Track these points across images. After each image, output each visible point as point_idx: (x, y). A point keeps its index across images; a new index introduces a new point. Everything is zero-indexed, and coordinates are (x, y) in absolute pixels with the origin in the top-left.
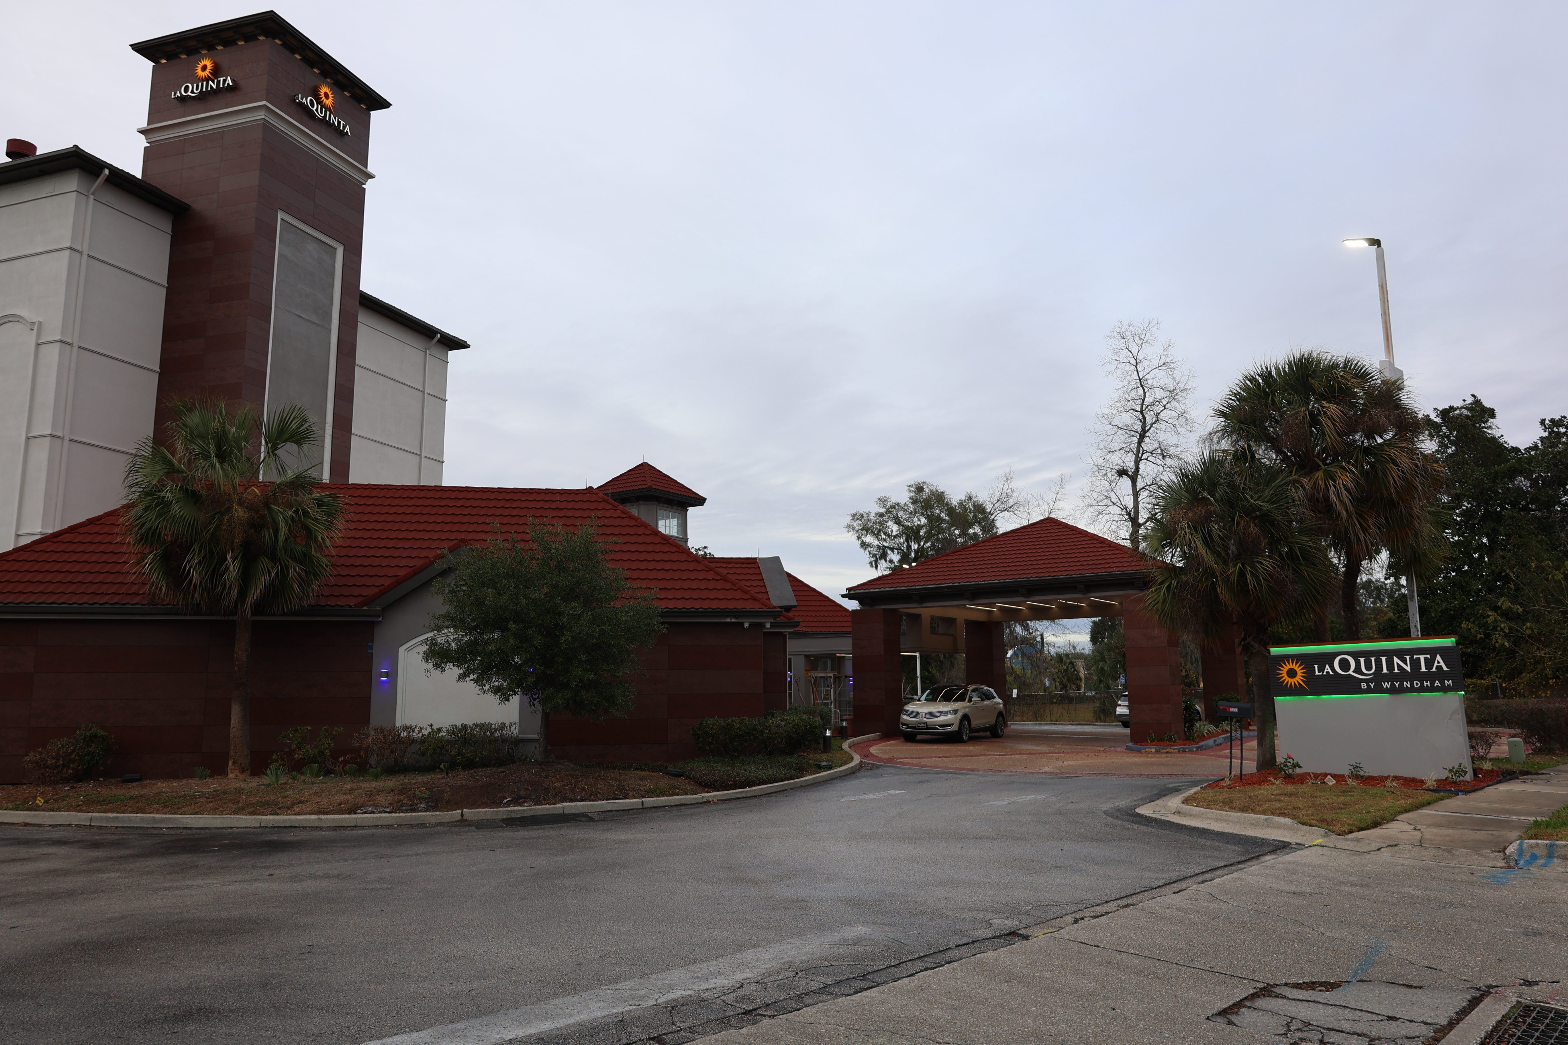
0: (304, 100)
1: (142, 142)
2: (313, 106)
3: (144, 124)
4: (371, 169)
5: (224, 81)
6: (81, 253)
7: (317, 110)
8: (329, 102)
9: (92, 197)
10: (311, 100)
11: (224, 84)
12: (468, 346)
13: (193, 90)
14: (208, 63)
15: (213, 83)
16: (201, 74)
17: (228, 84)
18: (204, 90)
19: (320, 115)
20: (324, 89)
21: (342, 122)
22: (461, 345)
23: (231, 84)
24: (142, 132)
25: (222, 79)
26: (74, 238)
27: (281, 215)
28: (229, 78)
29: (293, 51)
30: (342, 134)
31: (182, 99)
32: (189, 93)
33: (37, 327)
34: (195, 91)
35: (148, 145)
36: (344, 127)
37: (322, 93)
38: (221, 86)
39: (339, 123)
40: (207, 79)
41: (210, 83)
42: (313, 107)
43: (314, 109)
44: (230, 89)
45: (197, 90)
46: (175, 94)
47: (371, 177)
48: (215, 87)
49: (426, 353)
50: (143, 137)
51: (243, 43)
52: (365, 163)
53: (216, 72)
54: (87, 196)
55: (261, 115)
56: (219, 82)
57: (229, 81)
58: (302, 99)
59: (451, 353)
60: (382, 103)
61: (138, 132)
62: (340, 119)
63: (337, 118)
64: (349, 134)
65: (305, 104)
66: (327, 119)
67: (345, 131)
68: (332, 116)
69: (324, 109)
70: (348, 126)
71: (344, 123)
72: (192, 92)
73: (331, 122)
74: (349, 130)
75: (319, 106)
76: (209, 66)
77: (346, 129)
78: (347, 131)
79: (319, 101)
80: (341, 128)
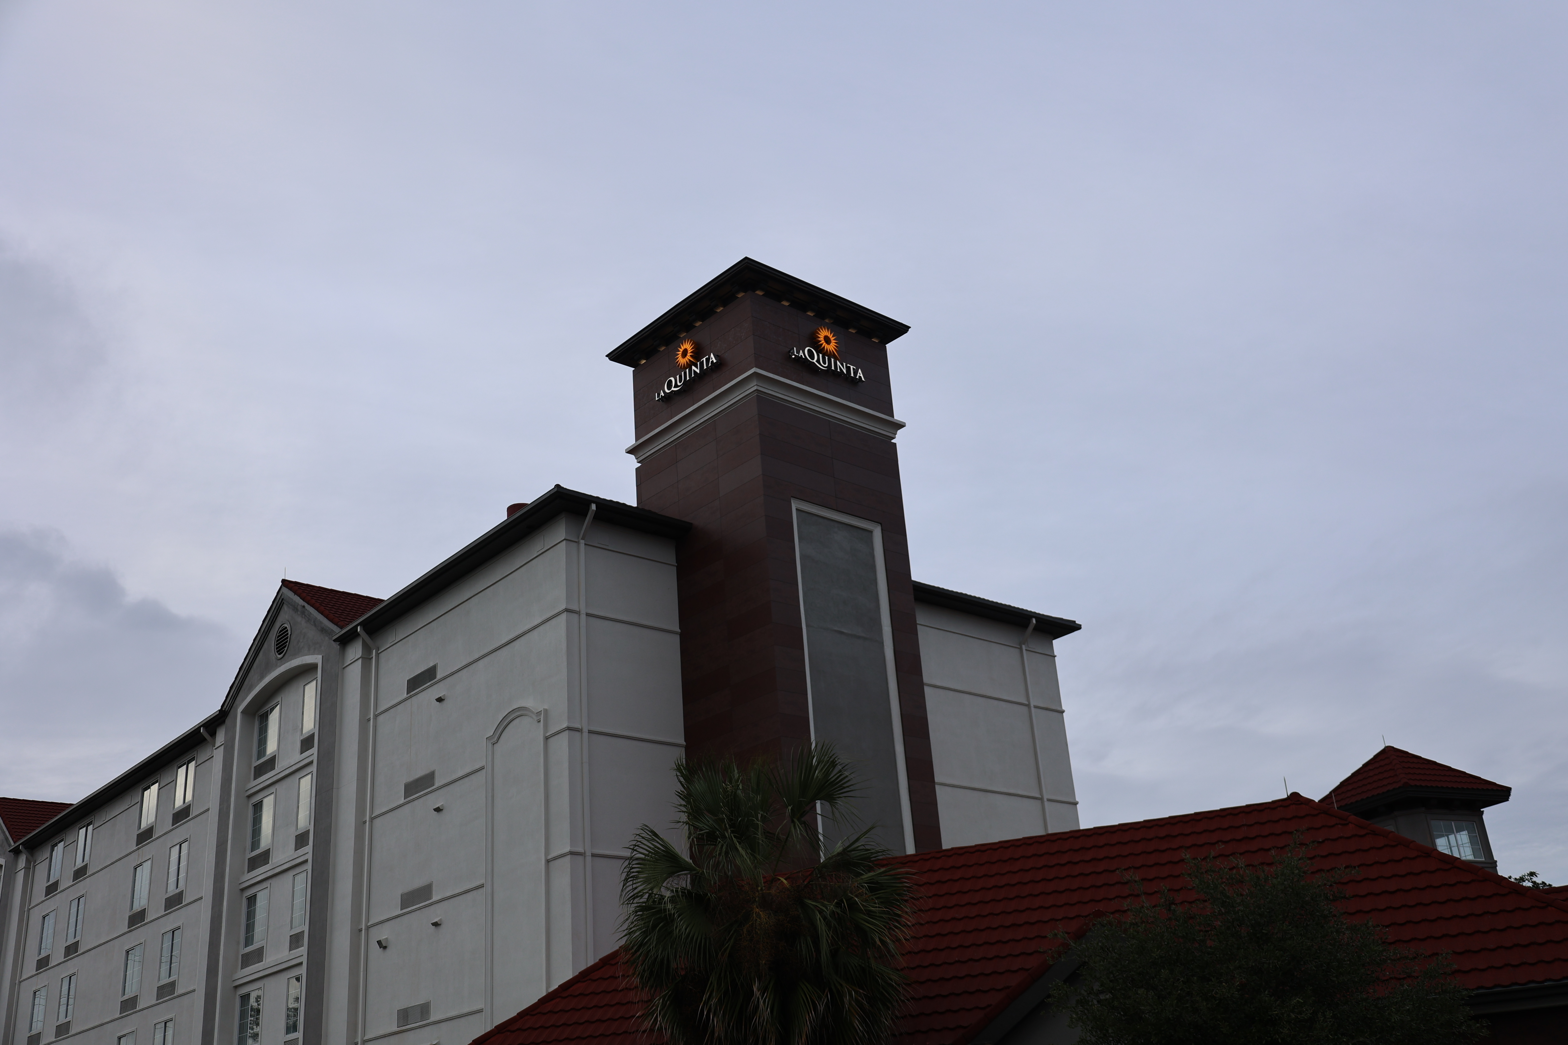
0: (801, 353)
1: (633, 463)
2: (812, 357)
3: (631, 441)
4: (898, 416)
5: (708, 360)
6: (578, 613)
7: (818, 361)
8: (831, 347)
9: (582, 542)
10: (809, 350)
11: (707, 364)
12: (1078, 627)
13: (676, 383)
14: (688, 346)
15: (697, 367)
16: (682, 361)
17: (712, 361)
18: (688, 378)
19: (823, 366)
20: (823, 333)
21: (852, 367)
22: (1067, 627)
23: (715, 361)
24: (631, 451)
25: (704, 359)
26: (569, 598)
27: (795, 505)
28: (712, 355)
29: (778, 298)
30: (855, 382)
31: (668, 398)
32: (673, 389)
33: (543, 717)
34: (679, 384)
35: (639, 465)
36: (856, 373)
37: (822, 339)
38: (705, 367)
39: (848, 369)
40: (689, 365)
41: (693, 368)
42: (813, 359)
43: (814, 361)
44: (715, 367)
45: (680, 382)
46: (659, 395)
47: (901, 426)
48: (698, 371)
49: (1021, 649)
50: (632, 457)
51: (722, 308)
52: (890, 411)
53: (698, 354)
54: (578, 543)
55: (752, 387)
56: (702, 364)
57: (713, 358)
58: (798, 352)
59: (1054, 642)
60: (898, 329)
61: (627, 453)
62: (848, 365)
63: (844, 364)
64: (863, 379)
65: (803, 357)
66: (833, 368)
67: (857, 377)
68: (838, 363)
69: (827, 357)
70: (860, 371)
71: (855, 368)
72: (676, 386)
73: (839, 370)
74: (861, 375)
75: (821, 355)
76: (690, 350)
77: (858, 375)
78: (860, 377)
79: (820, 350)
80: (852, 375)
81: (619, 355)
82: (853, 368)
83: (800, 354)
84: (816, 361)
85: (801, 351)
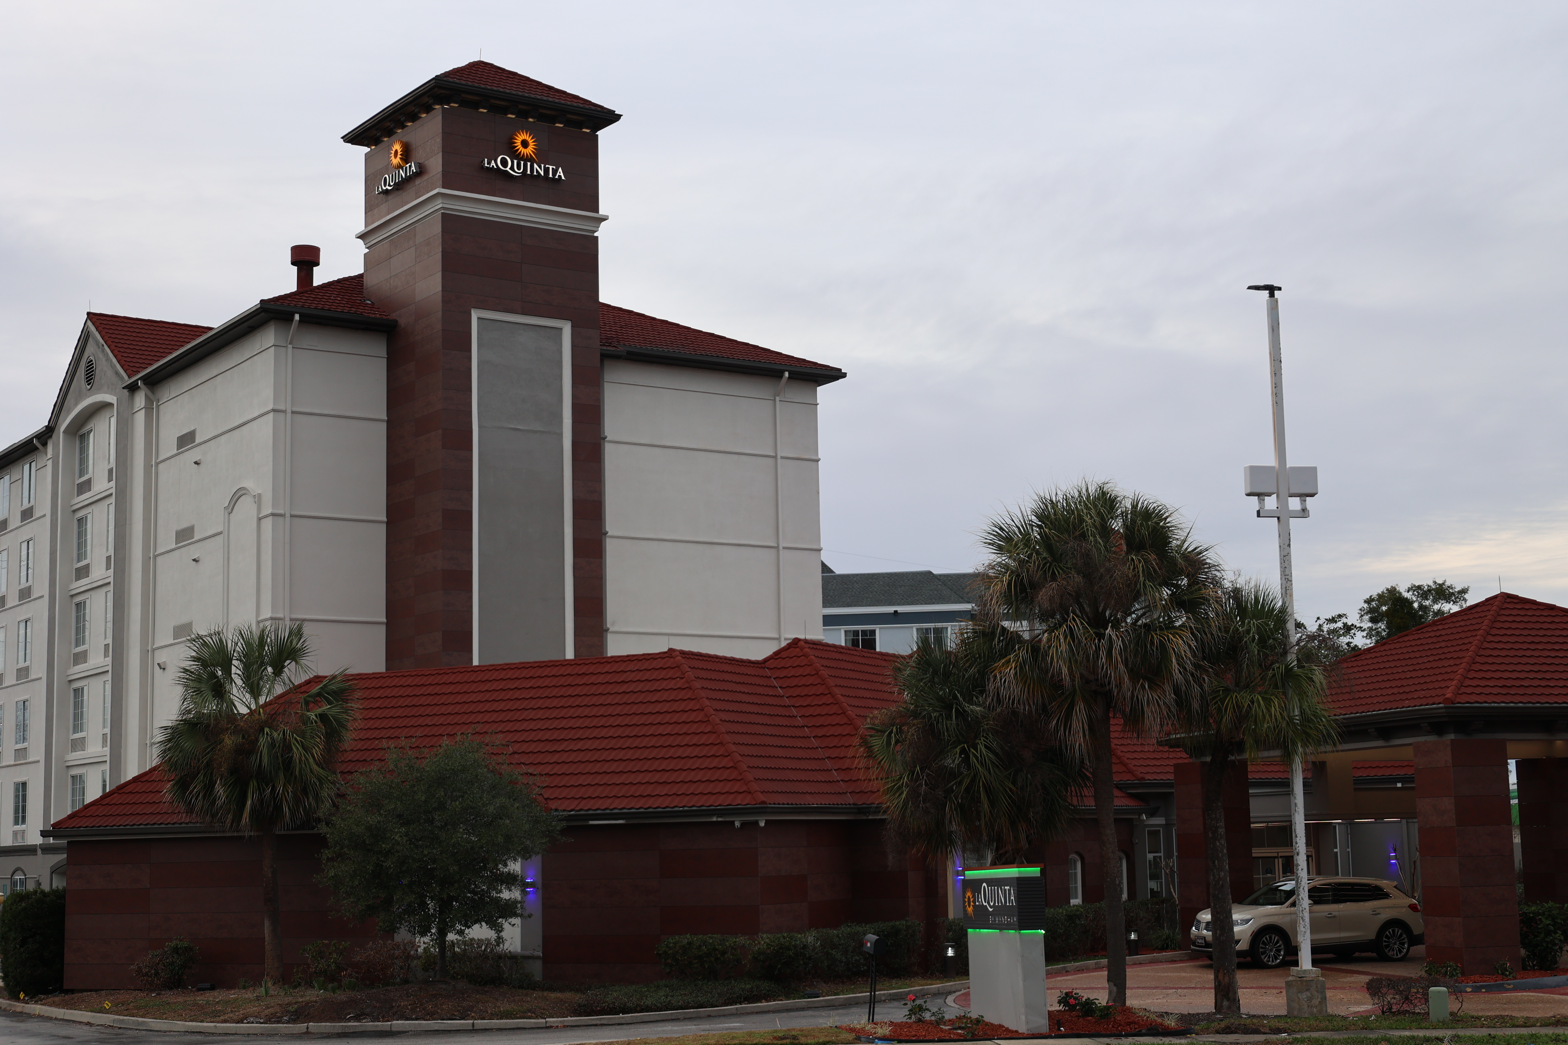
0: (493, 163)
1: (362, 248)
2: (505, 164)
5: (410, 167)
6: (285, 412)
7: (512, 168)
8: (529, 151)
9: (290, 346)
10: (502, 158)
11: (410, 171)
12: (844, 375)
13: (389, 182)
14: (397, 147)
15: (403, 171)
16: (396, 161)
17: (413, 170)
18: (397, 180)
19: (517, 173)
20: (521, 137)
21: (551, 167)
22: (833, 374)
24: (362, 237)
25: (408, 166)
26: (277, 398)
27: (475, 315)
28: (414, 163)
30: (554, 182)
32: (387, 187)
33: (258, 499)
34: (392, 184)
35: (368, 250)
36: (555, 172)
37: (518, 143)
38: (408, 174)
39: (546, 171)
40: (399, 167)
41: (401, 171)
42: (506, 166)
43: (508, 169)
44: (415, 176)
45: (392, 182)
46: (378, 189)
47: (604, 219)
48: (404, 175)
49: (775, 400)
50: (361, 241)
51: (425, 115)
52: (596, 208)
53: (404, 158)
54: (286, 347)
55: (439, 204)
56: (406, 169)
57: (414, 166)
58: (489, 163)
60: (609, 117)
61: (357, 238)
62: (547, 166)
63: (543, 165)
64: (563, 178)
65: (495, 167)
66: (529, 172)
67: (557, 177)
68: (535, 166)
69: (522, 162)
70: (560, 170)
71: (554, 167)
72: (389, 185)
73: (535, 173)
74: (562, 174)
75: (515, 162)
76: (399, 151)
77: (558, 174)
78: (560, 176)
79: (515, 155)
80: (551, 176)
81: (355, 138)
82: (553, 168)
83: (492, 165)
84: (510, 169)
85: (493, 161)
